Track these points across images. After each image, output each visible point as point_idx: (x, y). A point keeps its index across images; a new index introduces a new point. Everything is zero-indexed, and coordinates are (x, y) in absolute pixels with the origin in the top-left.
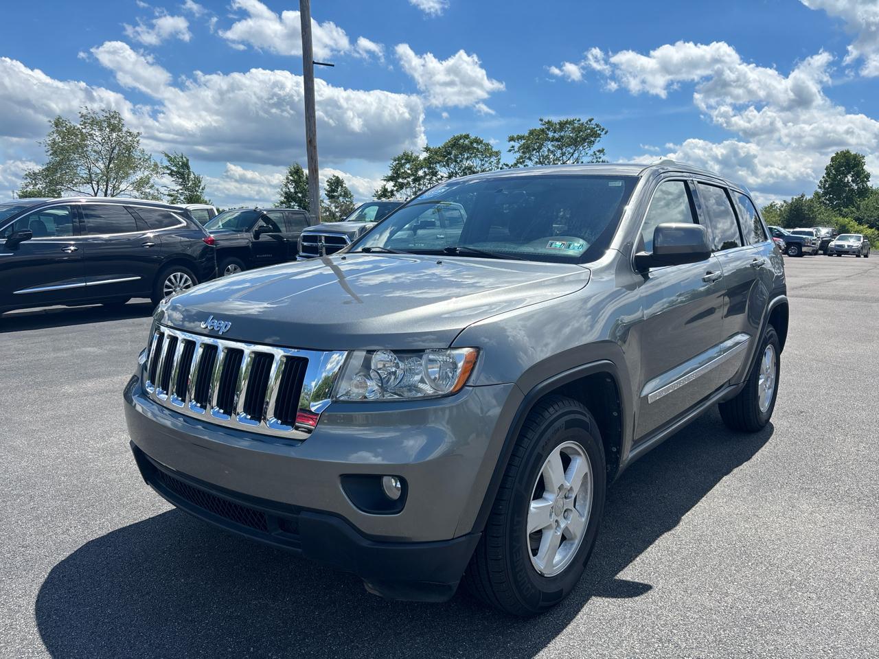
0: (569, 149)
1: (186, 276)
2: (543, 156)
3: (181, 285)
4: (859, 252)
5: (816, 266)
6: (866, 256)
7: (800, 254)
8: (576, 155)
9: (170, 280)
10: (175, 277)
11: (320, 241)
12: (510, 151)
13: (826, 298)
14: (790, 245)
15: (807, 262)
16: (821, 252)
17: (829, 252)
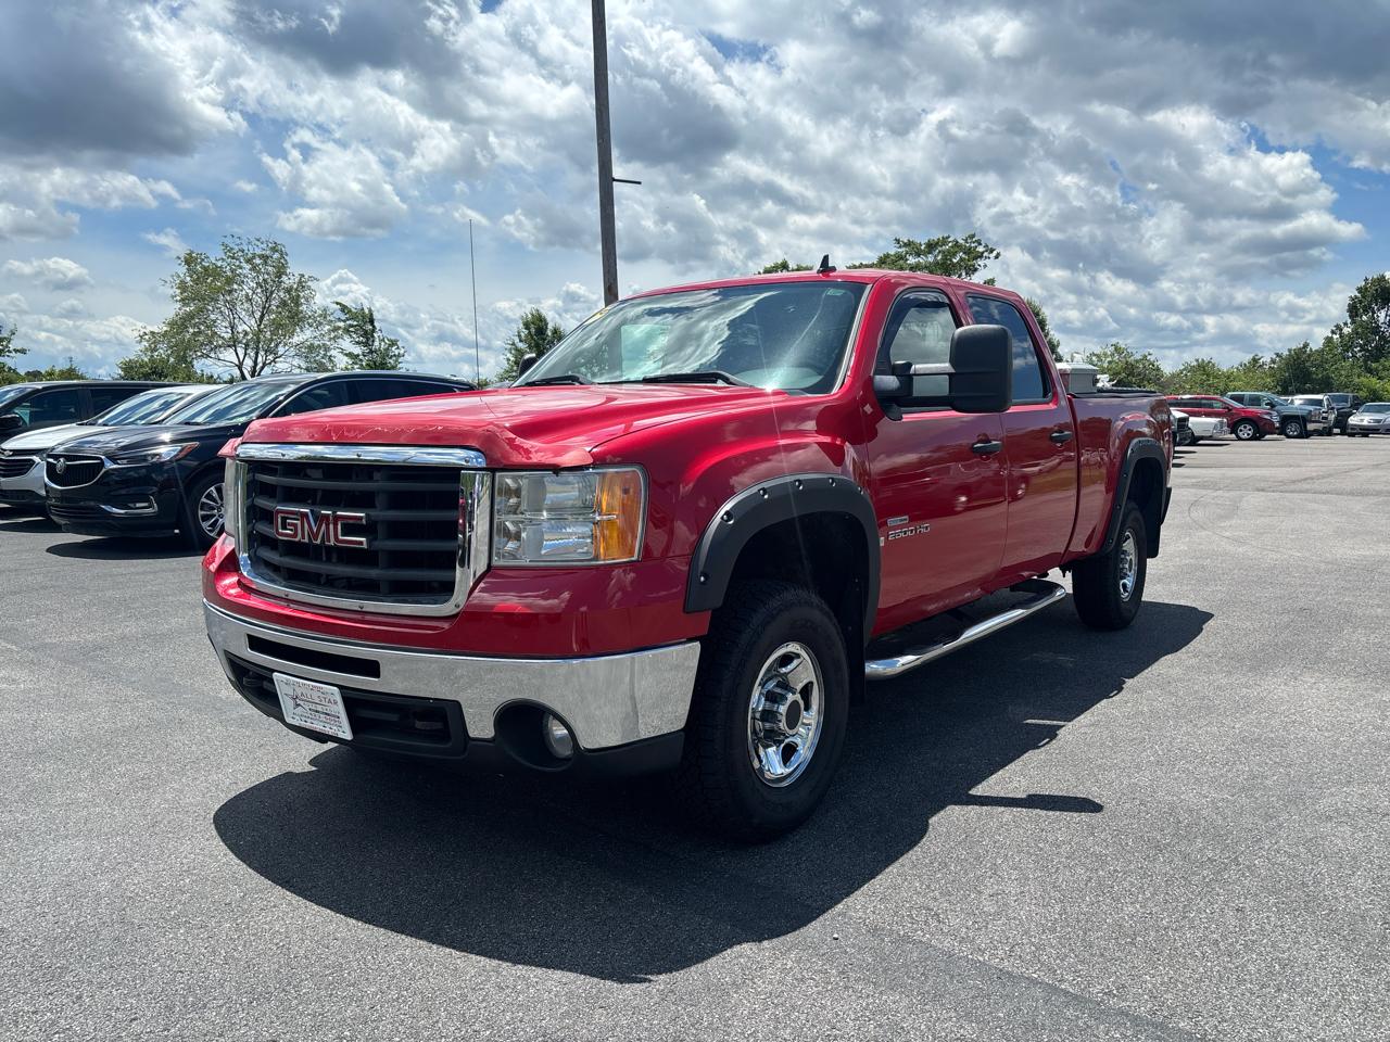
5: (1327, 451)
7: (1305, 434)
13: (1341, 494)
14: (1287, 420)
15: (1316, 446)
16: (1336, 430)
17: (1349, 431)
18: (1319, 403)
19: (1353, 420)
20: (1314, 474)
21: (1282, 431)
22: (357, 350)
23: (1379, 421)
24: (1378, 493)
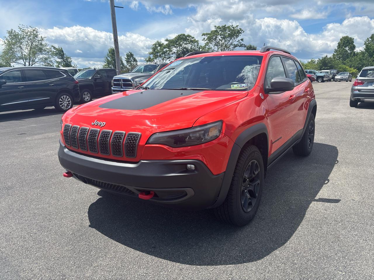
0: (228, 39)
1: (68, 97)
2: (217, 42)
3: (66, 100)
4: (347, 80)
6: (350, 81)
7: (323, 81)
8: (231, 41)
9: (62, 99)
10: (63, 97)
11: (121, 81)
12: (203, 40)
14: (318, 77)
15: (325, 84)
16: (332, 80)
17: (335, 80)
18: (328, 72)
19: (336, 77)
20: (319, 93)
21: (317, 80)
22: (59, 60)
23: (343, 77)
24: (333, 98)
